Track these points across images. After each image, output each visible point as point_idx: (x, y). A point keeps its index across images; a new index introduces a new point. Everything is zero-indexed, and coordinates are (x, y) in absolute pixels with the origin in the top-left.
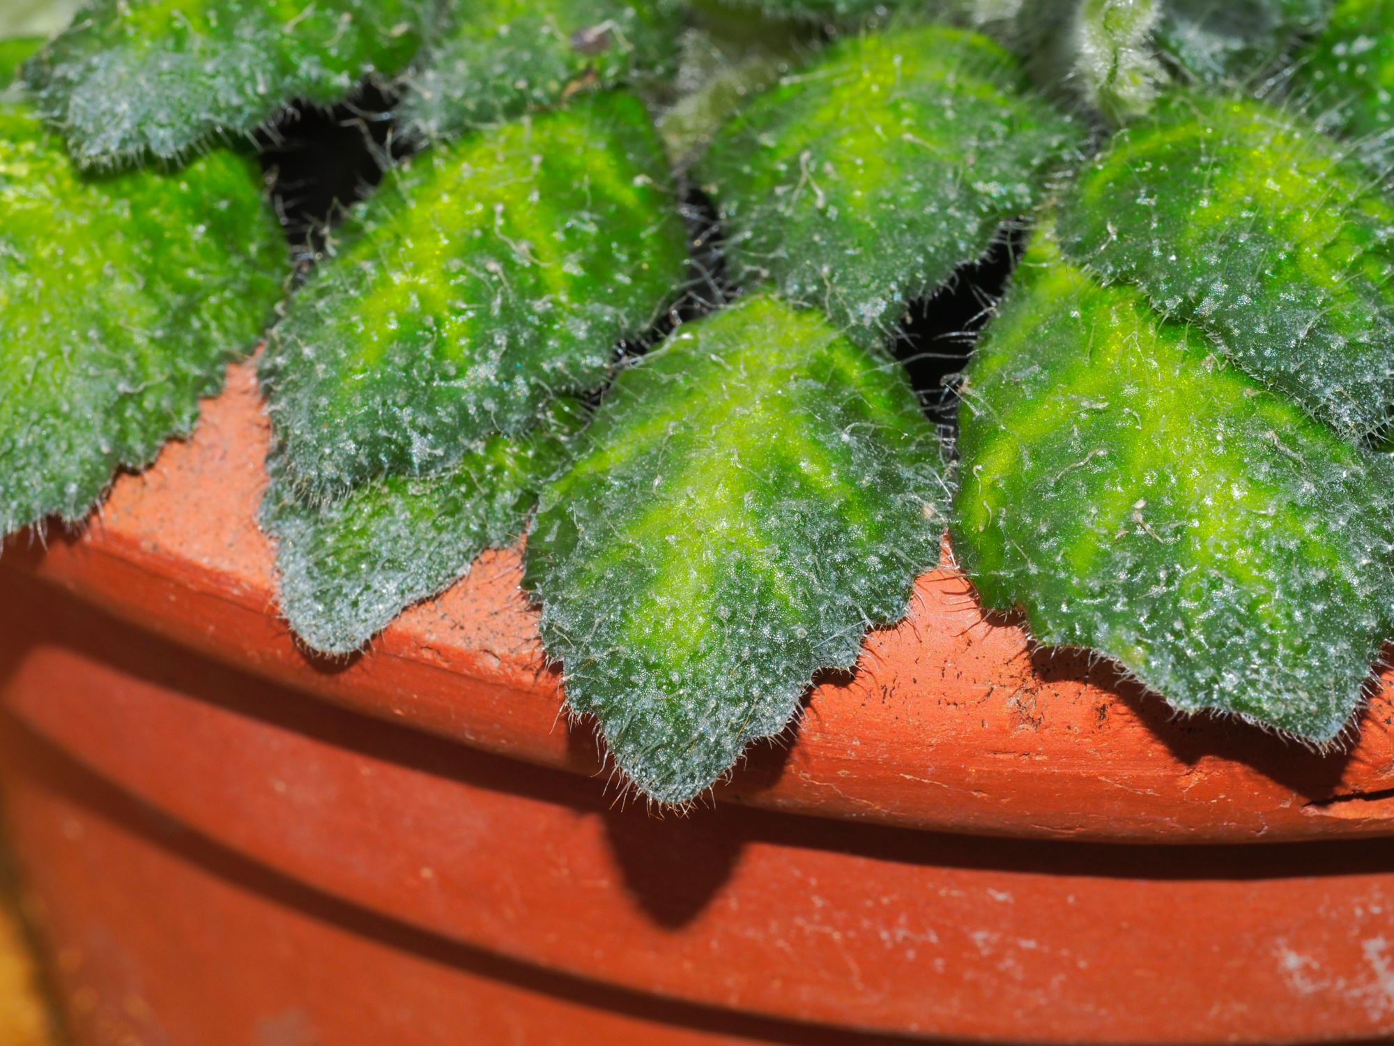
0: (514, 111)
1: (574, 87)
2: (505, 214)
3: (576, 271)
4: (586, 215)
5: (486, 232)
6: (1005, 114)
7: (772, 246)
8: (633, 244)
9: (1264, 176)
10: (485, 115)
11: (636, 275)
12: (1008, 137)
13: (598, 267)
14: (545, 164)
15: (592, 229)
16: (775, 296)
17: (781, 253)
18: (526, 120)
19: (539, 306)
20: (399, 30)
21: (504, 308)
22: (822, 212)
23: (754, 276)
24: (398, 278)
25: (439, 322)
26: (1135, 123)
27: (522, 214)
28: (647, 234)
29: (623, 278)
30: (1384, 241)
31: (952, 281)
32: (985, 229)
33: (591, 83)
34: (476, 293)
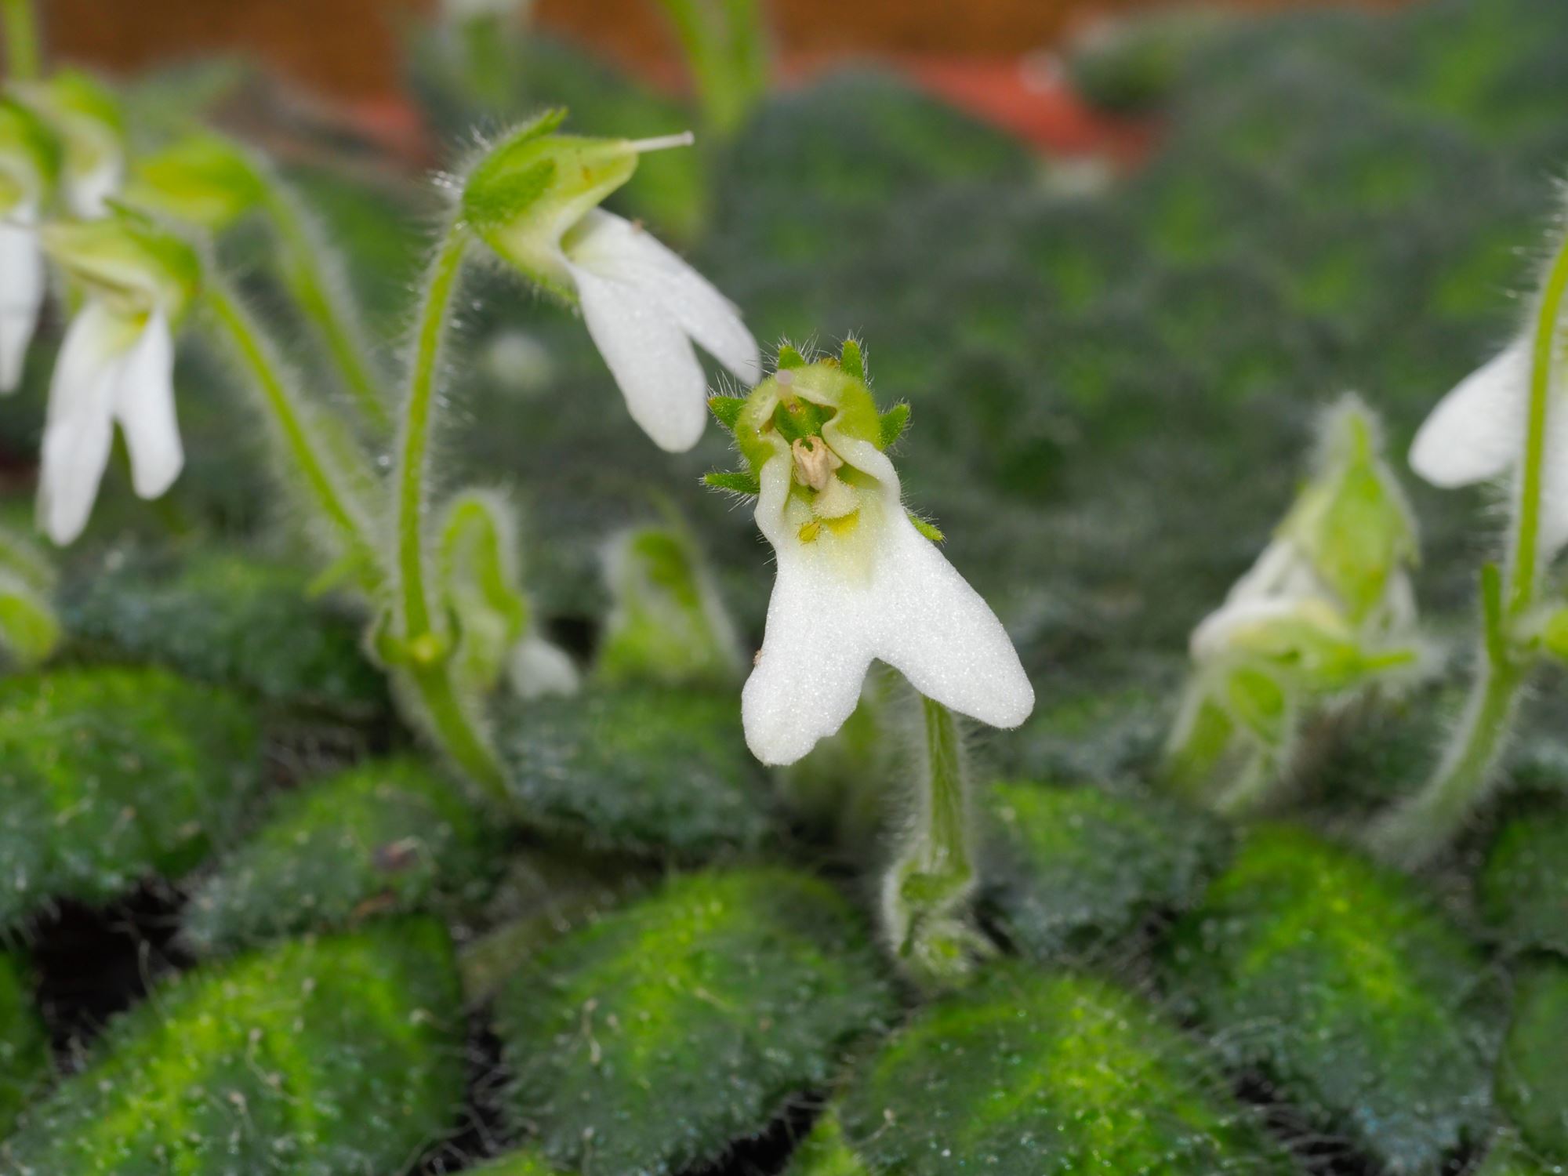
0: (298, 929)
1: (368, 907)
2: (264, 1042)
3: (329, 1111)
4: (349, 1050)
5: (238, 1061)
6: (811, 976)
7: (541, 1101)
8: (398, 1082)
9: (1068, 1070)
10: (267, 931)
11: (395, 1120)
12: (811, 1003)
13: (353, 1106)
14: (319, 991)
15: (356, 1066)
16: (539, 1156)
17: (549, 1108)
18: (309, 940)
19: (280, 1144)
20: (189, 830)
21: (243, 1144)
22: (597, 1069)
23: (523, 1131)
24: (135, 1102)
25: (170, 1154)
26: (948, 999)
27: (283, 1045)
28: (416, 1074)
29: (376, 1121)
30: (1189, 1151)
31: (724, 1157)
32: (768, 1102)
33: (385, 905)
34: (214, 1125)
